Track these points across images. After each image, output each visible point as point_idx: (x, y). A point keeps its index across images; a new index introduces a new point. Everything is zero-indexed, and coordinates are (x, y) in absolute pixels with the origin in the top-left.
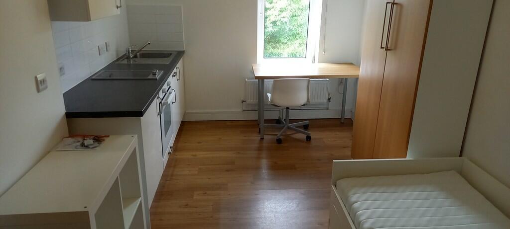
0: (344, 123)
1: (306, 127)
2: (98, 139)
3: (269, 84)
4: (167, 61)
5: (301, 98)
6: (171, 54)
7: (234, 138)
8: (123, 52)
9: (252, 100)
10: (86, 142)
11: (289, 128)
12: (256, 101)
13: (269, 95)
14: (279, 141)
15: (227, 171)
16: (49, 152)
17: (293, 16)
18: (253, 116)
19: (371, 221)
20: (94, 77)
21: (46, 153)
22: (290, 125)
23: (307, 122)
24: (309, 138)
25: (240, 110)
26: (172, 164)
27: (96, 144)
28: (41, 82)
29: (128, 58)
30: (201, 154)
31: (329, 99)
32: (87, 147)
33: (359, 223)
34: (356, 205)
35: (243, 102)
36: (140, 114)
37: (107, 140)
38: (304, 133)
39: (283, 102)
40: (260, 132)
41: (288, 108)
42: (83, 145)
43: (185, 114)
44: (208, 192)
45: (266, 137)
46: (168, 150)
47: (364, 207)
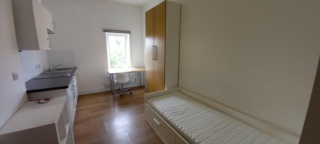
0: (141, 87)
1: (129, 90)
2: (47, 100)
3: (115, 76)
4: (71, 71)
5: (127, 80)
6: (71, 69)
7: (103, 98)
8: (47, 68)
9: (108, 83)
10: (41, 101)
11: (124, 91)
12: (110, 83)
13: (115, 80)
14: (121, 96)
15: (103, 109)
16: (20, 108)
17: (115, 57)
18: (109, 89)
19: (161, 108)
20: (35, 78)
21: (19, 109)
22: (124, 90)
23: (129, 89)
24: (131, 93)
25: (103, 88)
26: (77, 111)
27: (47, 101)
28: (15, 75)
29: (50, 71)
30: (90, 106)
31: (136, 80)
32: (42, 103)
33: (157, 110)
34: (155, 105)
35: (104, 84)
36: (67, 87)
37: (51, 99)
38: (129, 92)
39: (121, 82)
40: (113, 94)
41: (122, 84)
42: (39, 103)
43: (79, 93)
44: (97, 118)
45: (116, 96)
46: (75, 106)
47: (158, 105)
